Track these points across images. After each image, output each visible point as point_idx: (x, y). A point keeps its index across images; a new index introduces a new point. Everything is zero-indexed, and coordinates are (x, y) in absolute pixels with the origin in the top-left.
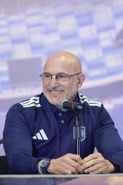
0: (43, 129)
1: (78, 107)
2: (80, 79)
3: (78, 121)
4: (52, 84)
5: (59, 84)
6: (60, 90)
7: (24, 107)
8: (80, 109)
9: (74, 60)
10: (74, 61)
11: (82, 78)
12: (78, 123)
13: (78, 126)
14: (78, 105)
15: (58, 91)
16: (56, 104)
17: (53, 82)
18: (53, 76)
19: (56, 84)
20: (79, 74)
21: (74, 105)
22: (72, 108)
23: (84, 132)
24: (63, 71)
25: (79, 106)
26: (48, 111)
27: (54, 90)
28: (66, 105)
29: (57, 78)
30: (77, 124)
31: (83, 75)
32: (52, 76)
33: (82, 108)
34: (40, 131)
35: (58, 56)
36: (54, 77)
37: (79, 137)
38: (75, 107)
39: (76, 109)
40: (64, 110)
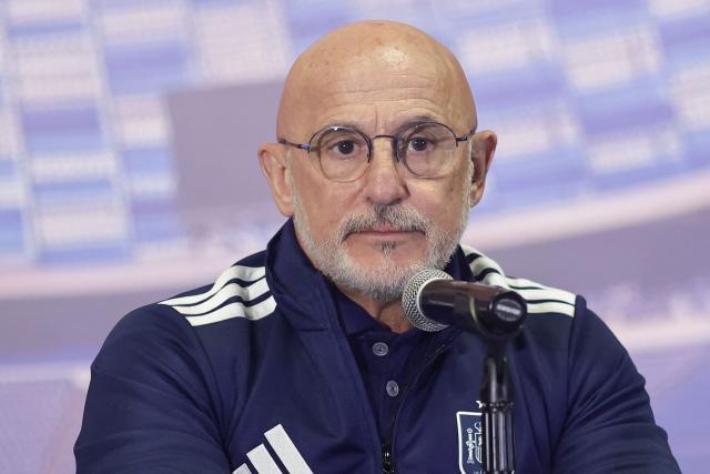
0: (279, 427)
1: (500, 307)
3: (500, 380)
8: (508, 319)
12: (499, 393)
13: (500, 409)
14: (496, 300)
21: (476, 302)
22: (470, 315)
25: (504, 304)
26: (321, 330)
28: (433, 301)
30: (494, 397)
32: (370, 141)
33: (517, 312)
34: (268, 435)
36: (383, 148)
37: (502, 467)
38: (485, 309)
39: (490, 321)
40: (429, 326)
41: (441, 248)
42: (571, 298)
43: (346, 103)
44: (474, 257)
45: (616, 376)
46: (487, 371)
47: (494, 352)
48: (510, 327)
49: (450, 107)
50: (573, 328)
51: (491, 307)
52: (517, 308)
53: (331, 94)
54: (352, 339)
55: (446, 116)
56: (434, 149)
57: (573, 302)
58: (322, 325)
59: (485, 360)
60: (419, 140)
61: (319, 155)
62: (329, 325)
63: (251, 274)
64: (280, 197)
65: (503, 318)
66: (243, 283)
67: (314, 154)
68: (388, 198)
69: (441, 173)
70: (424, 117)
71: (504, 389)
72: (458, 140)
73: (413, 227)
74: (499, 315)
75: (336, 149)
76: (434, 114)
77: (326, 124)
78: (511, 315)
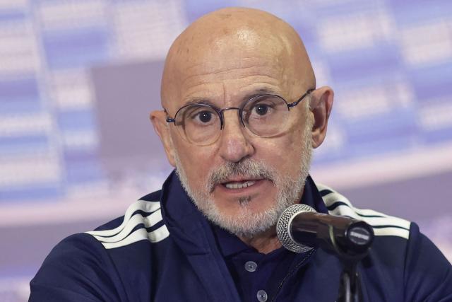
1: (353, 234)
3: (353, 291)
7: (108, 246)
8: (360, 243)
14: (350, 228)
16: (255, 227)
21: (335, 230)
22: (329, 239)
25: (356, 231)
28: (301, 229)
32: (220, 113)
33: (366, 238)
36: (231, 118)
38: (340, 235)
39: (345, 244)
40: (297, 248)
41: (288, 190)
42: (407, 224)
43: (201, 83)
44: (326, 192)
45: (442, 285)
46: (342, 282)
47: (348, 269)
48: (360, 249)
49: (285, 77)
50: (407, 249)
51: (346, 233)
52: (366, 234)
53: (190, 77)
54: (228, 260)
55: (281, 85)
56: (274, 112)
57: (408, 227)
58: (205, 250)
59: (342, 275)
60: (261, 106)
61: (184, 128)
62: (209, 250)
63: (150, 207)
64: (169, 151)
65: (355, 242)
66: (145, 214)
67: (181, 127)
68: (237, 158)
69: (281, 131)
70: (262, 90)
71: (356, 297)
72: (289, 106)
73: (261, 175)
74: (353, 240)
75: (198, 118)
76: (270, 86)
77: (188, 100)
78: (362, 240)
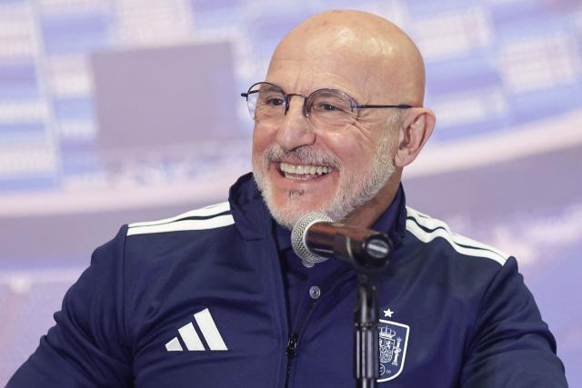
1: (371, 246)
2: (409, 127)
3: (369, 305)
4: (287, 131)
5: (316, 136)
6: (320, 160)
8: (378, 256)
9: (390, 49)
10: (394, 50)
11: (418, 128)
12: (369, 315)
13: (369, 328)
14: (368, 240)
15: (311, 164)
17: (292, 123)
18: (293, 98)
19: (303, 132)
20: (409, 107)
21: (353, 242)
22: (347, 251)
23: (402, 347)
24: (336, 87)
25: (374, 244)
27: (292, 161)
29: (307, 108)
30: (364, 319)
31: (425, 114)
33: (384, 251)
35: (325, 23)
36: (297, 104)
37: (370, 374)
38: (358, 247)
39: (363, 257)
40: (312, 258)
46: (359, 297)
47: (365, 282)
48: (378, 262)
51: (364, 245)
52: (385, 247)
65: (373, 255)
71: (373, 312)
74: (370, 253)
78: (380, 253)
